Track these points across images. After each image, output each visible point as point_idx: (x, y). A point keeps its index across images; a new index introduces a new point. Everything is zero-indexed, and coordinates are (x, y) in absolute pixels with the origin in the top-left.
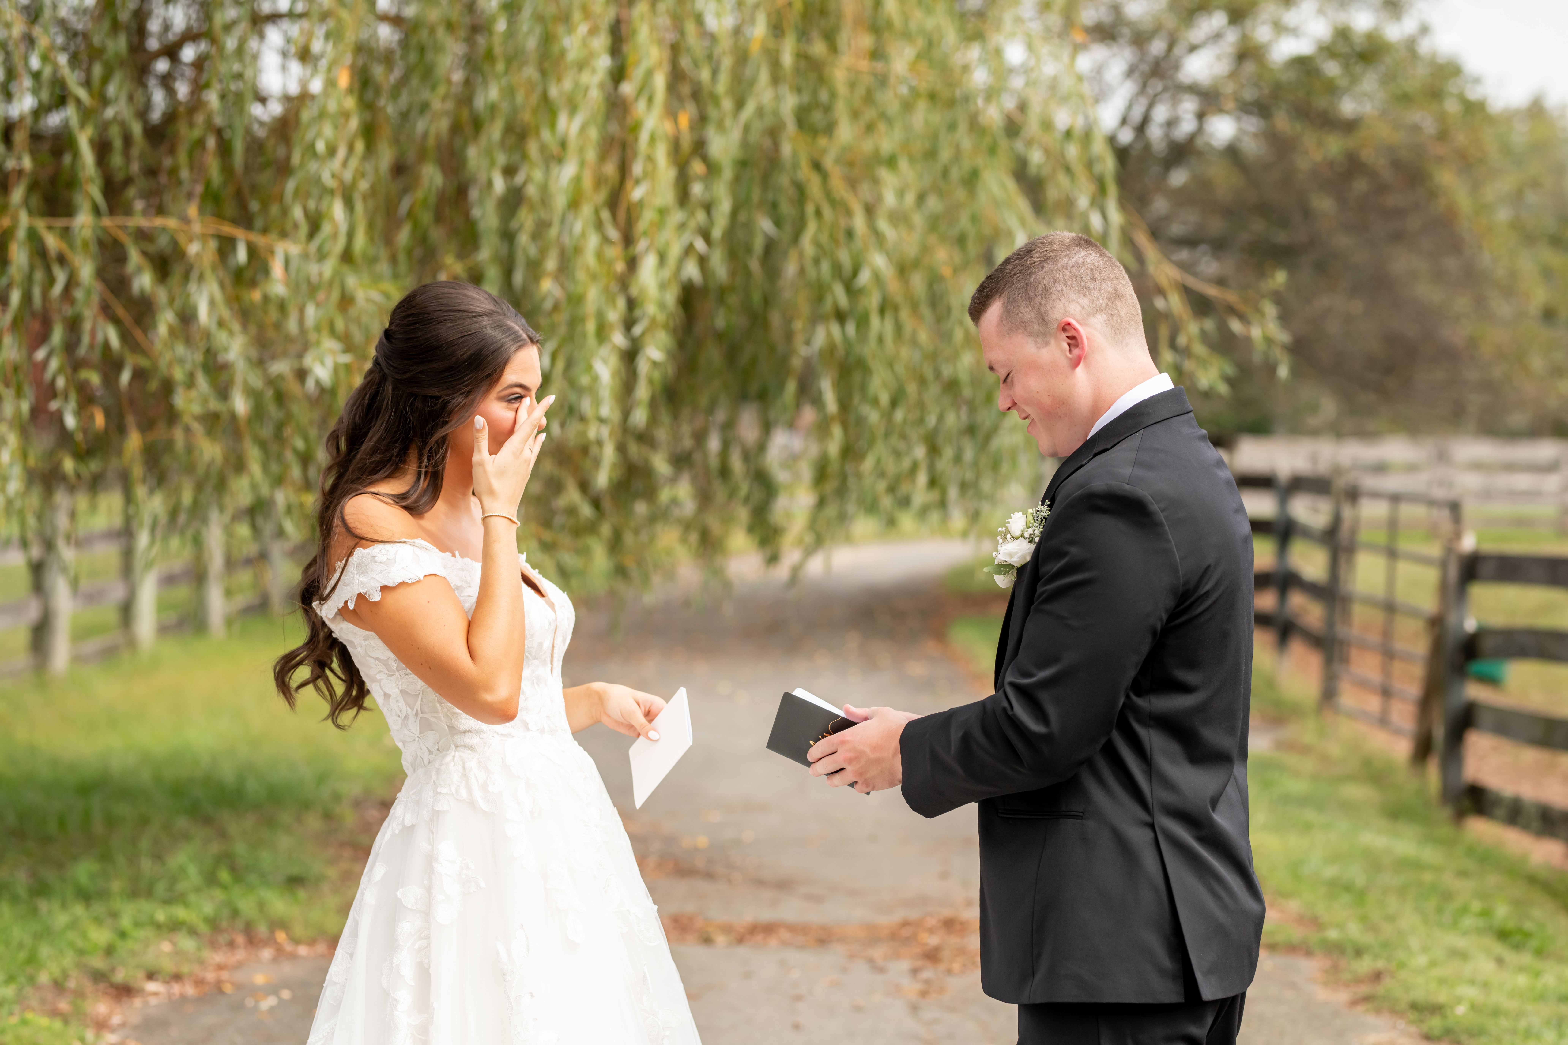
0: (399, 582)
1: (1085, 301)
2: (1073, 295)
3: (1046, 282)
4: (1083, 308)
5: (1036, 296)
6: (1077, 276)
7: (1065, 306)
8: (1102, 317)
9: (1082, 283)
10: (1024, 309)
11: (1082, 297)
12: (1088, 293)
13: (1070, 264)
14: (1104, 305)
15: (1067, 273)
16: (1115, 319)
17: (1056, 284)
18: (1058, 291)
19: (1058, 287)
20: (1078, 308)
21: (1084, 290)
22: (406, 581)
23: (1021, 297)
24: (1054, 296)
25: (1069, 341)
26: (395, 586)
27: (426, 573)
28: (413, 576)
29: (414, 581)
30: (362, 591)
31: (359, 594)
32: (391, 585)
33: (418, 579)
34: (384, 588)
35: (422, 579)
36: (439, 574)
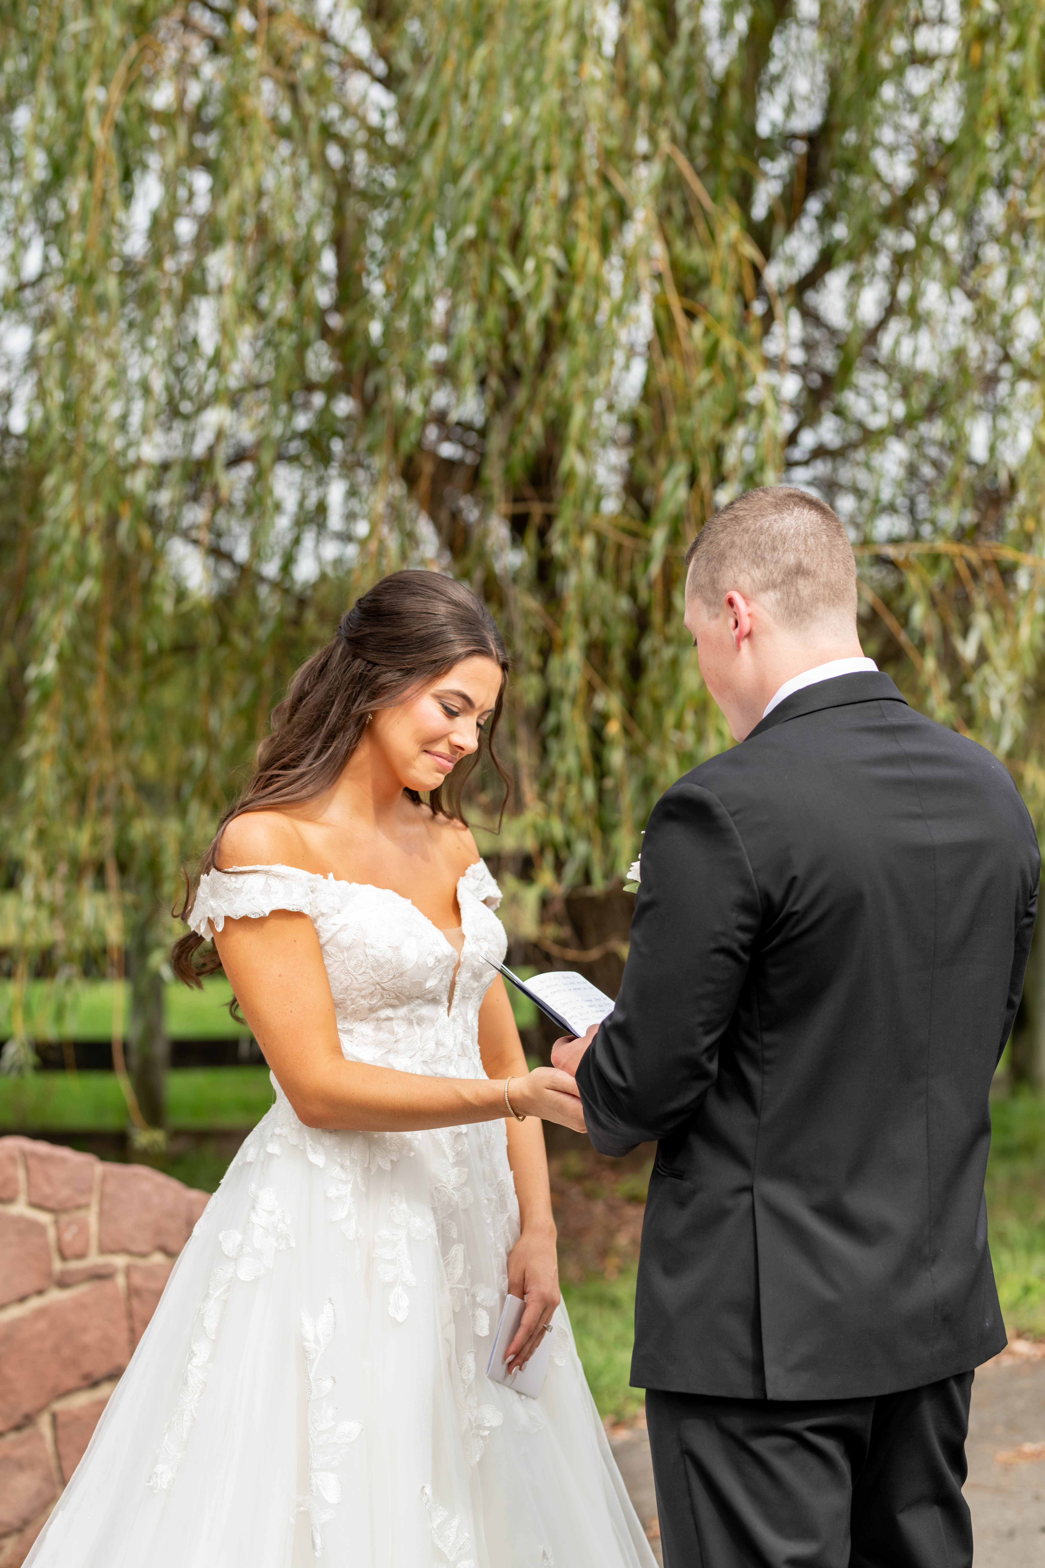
1: (757, 573)
2: (745, 565)
3: (724, 545)
4: (753, 580)
5: (713, 559)
6: (755, 543)
7: (735, 576)
8: (775, 594)
9: (759, 552)
10: (703, 571)
11: (755, 567)
12: (762, 564)
13: (753, 528)
14: (779, 580)
15: (746, 537)
16: (792, 598)
17: (733, 550)
18: (733, 558)
19: (735, 552)
20: (749, 580)
21: (758, 560)
23: (703, 557)
24: (727, 563)
25: (736, 617)
26: (237, 919)
27: (274, 908)
28: (258, 911)
29: (258, 916)
30: (211, 916)
31: (209, 918)
32: (234, 917)
33: (262, 915)
34: (227, 919)
35: (267, 914)
36: (290, 908)
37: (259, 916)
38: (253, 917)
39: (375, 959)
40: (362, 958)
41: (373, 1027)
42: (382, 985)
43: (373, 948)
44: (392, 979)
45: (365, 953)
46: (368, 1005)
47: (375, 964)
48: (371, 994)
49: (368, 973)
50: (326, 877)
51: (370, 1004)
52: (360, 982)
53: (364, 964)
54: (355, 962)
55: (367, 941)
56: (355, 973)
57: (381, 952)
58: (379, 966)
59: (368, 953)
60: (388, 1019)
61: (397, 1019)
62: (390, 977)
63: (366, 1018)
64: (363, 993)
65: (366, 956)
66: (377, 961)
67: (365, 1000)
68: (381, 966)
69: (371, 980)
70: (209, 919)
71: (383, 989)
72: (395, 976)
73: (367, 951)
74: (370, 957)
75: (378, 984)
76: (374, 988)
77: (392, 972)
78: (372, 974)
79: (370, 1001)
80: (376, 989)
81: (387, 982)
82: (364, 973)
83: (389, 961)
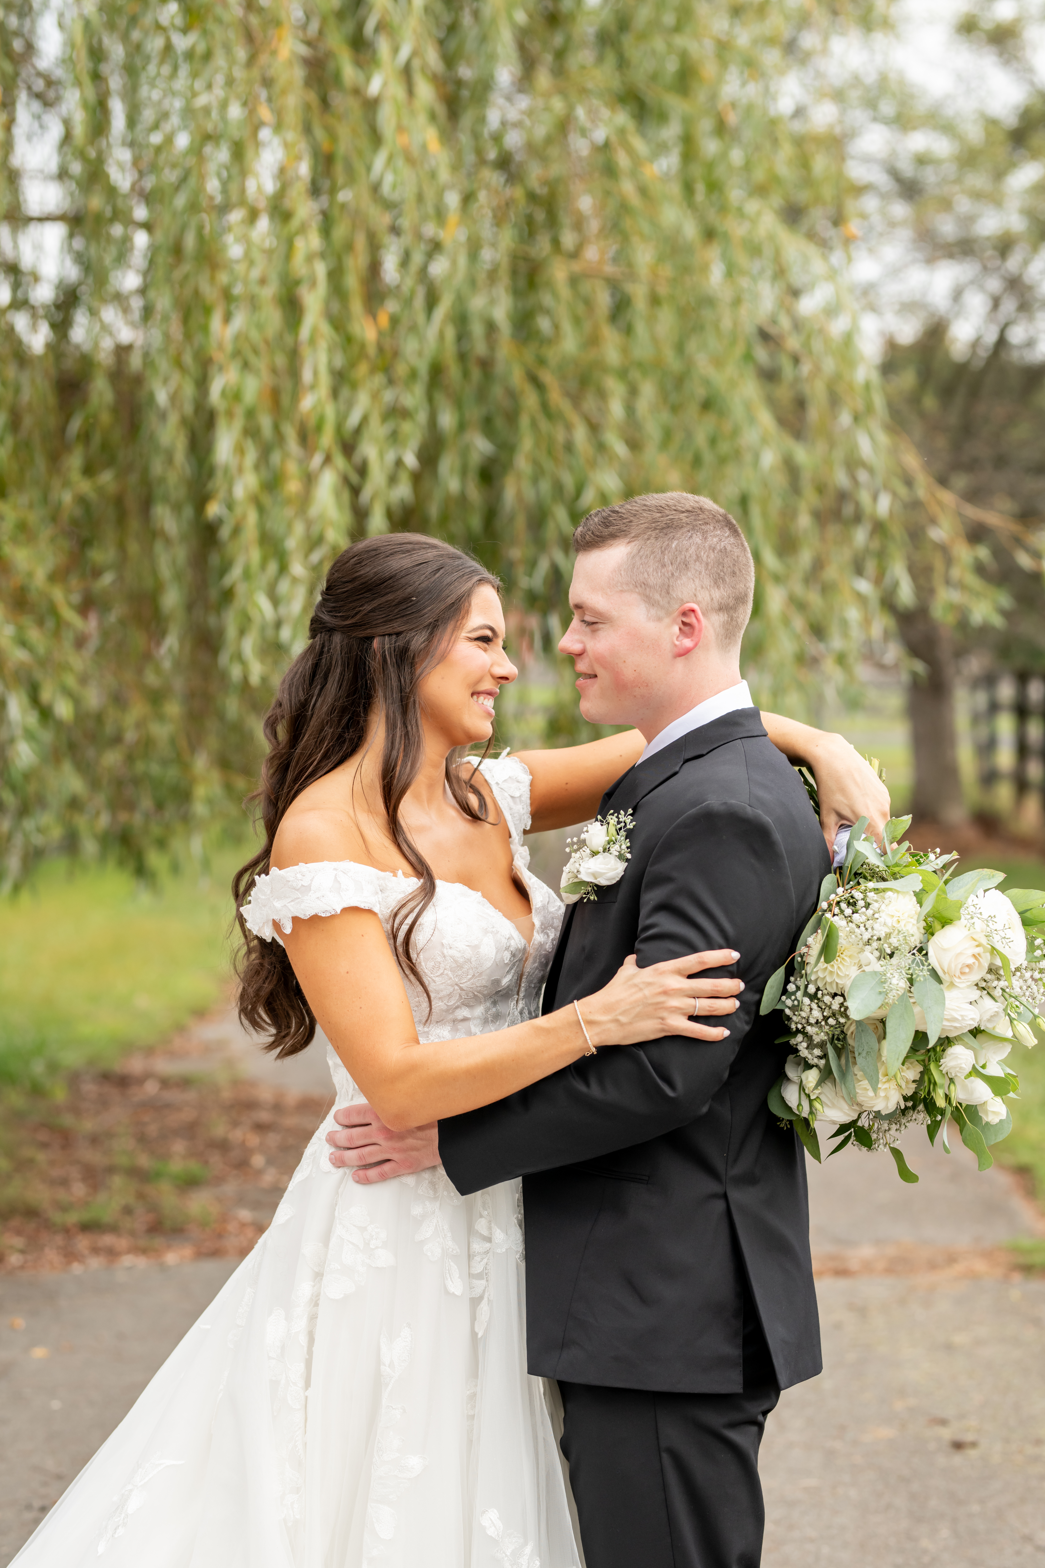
0: (311, 915)
1: (716, 593)
2: (708, 582)
3: (688, 555)
4: (713, 600)
5: (672, 564)
6: (722, 565)
7: (695, 589)
8: (724, 616)
9: (722, 574)
10: (653, 571)
11: (718, 589)
12: (724, 588)
13: (718, 548)
14: (730, 605)
15: (714, 556)
16: (732, 622)
17: (697, 563)
18: (696, 570)
19: (698, 566)
21: (722, 583)
22: (319, 915)
23: (655, 557)
24: (689, 574)
25: (682, 627)
26: (306, 918)
27: (346, 906)
28: (329, 908)
29: (328, 915)
30: (275, 918)
31: (273, 920)
32: (302, 917)
33: (333, 913)
34: (296, 920)
35: (339, 912)
36: (362, 907)
37: (330, 914)
38: (323, 915)
39: (454, 960)
40: (439, 959)
41: (449, 1028)
42: (461, 985)
43: (451, 948)
44: (471, 979)
45: (443, 954)
46: (446, 1007)
47: (454, 965)
48: (449, 995)
49: (447, 975)
50: (395, 875)
51: (447, 1005)
52: (438, 983)
53: (442, 965)
54: (432, 964)
55: (444, 941)
56: (432, 975)
57: (460, 952)
58: (458, 966)
59: (446, 954)
60: (465, 1019)
61: (475, 1018)
62: (469, 977)
63: (443, 1020)
64: (442, 994)
65: (444, 957)
66: (456, 961)
67: (442, 1002)
68: (460, 967)
69: (449, 982)
70: (274, 922)
71: (462, 989)
72: (474, 975)
73: (445, 951)
74: (448, 958)
75: (457, 985)
76: (452, 989)
77: (471, 972)
78: (451, 975)
79: (448, 1002)
80: (454, 990)
81: (466, 982)
82: (442, 974)
83: (469, 961)
